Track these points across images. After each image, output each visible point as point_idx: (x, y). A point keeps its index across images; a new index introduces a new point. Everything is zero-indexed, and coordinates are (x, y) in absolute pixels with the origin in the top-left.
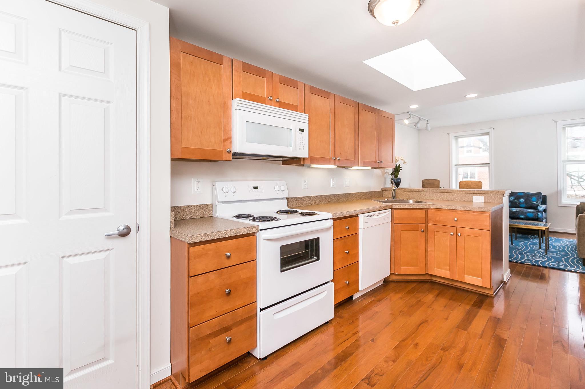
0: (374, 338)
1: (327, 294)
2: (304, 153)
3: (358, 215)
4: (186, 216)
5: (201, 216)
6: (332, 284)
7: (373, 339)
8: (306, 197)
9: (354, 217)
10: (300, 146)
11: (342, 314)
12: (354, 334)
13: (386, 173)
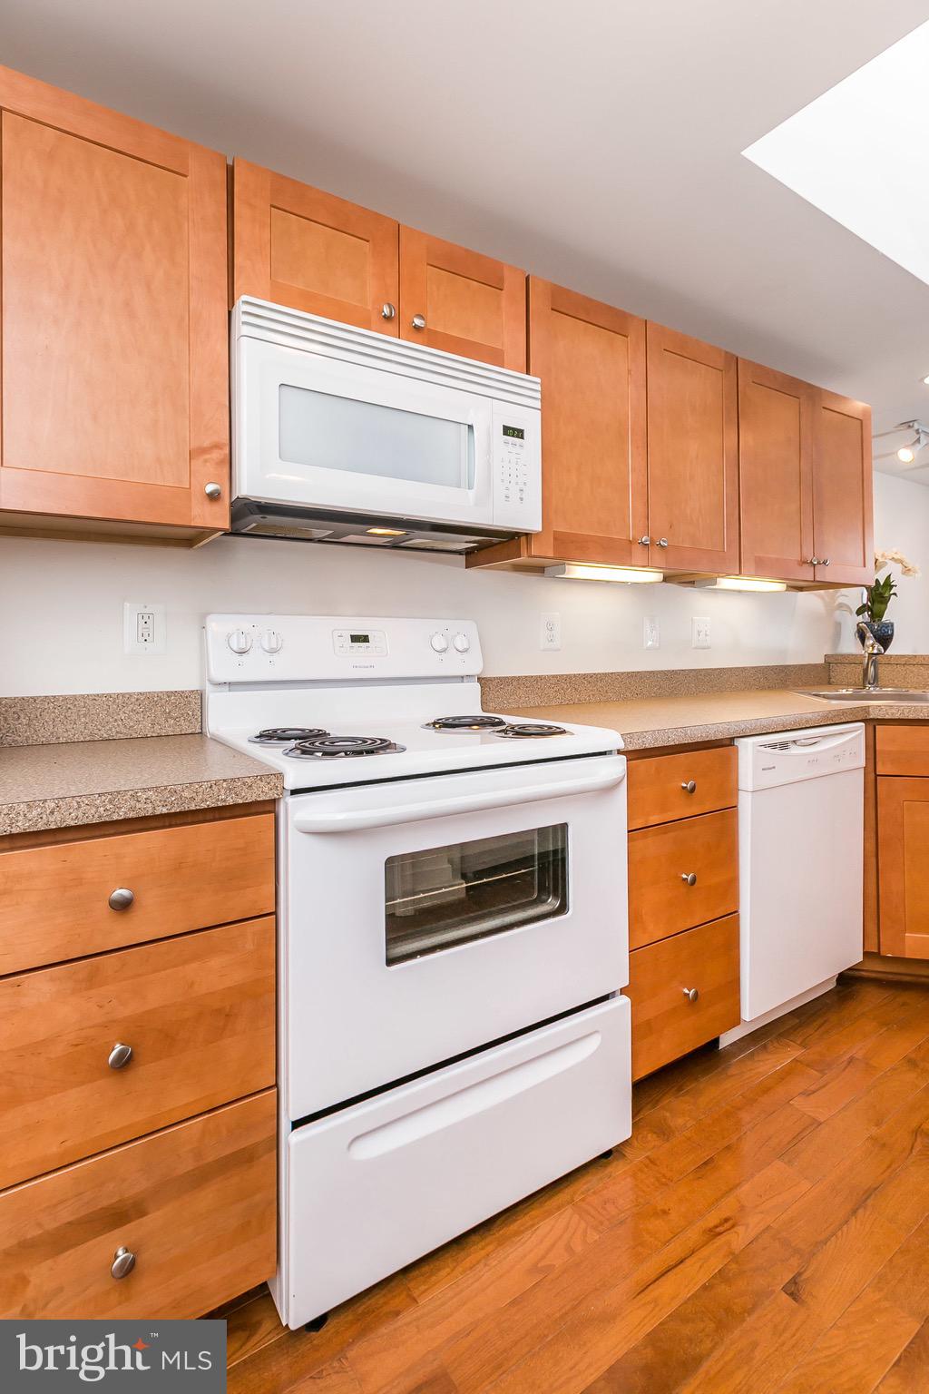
0: (799, 1274)
1: (597, 1049)
2: (525, 514)
3: (732, 739)
4: (96, 731)
5: (153, 732)
6: (624, 1001)
7: (794, 1281)
8: (553, 676)
9: (723, 745)
10: (507, 489)
11: (668, 1114)
12: (713, 1233)
13: (841, 606)
